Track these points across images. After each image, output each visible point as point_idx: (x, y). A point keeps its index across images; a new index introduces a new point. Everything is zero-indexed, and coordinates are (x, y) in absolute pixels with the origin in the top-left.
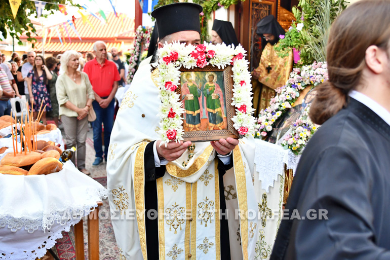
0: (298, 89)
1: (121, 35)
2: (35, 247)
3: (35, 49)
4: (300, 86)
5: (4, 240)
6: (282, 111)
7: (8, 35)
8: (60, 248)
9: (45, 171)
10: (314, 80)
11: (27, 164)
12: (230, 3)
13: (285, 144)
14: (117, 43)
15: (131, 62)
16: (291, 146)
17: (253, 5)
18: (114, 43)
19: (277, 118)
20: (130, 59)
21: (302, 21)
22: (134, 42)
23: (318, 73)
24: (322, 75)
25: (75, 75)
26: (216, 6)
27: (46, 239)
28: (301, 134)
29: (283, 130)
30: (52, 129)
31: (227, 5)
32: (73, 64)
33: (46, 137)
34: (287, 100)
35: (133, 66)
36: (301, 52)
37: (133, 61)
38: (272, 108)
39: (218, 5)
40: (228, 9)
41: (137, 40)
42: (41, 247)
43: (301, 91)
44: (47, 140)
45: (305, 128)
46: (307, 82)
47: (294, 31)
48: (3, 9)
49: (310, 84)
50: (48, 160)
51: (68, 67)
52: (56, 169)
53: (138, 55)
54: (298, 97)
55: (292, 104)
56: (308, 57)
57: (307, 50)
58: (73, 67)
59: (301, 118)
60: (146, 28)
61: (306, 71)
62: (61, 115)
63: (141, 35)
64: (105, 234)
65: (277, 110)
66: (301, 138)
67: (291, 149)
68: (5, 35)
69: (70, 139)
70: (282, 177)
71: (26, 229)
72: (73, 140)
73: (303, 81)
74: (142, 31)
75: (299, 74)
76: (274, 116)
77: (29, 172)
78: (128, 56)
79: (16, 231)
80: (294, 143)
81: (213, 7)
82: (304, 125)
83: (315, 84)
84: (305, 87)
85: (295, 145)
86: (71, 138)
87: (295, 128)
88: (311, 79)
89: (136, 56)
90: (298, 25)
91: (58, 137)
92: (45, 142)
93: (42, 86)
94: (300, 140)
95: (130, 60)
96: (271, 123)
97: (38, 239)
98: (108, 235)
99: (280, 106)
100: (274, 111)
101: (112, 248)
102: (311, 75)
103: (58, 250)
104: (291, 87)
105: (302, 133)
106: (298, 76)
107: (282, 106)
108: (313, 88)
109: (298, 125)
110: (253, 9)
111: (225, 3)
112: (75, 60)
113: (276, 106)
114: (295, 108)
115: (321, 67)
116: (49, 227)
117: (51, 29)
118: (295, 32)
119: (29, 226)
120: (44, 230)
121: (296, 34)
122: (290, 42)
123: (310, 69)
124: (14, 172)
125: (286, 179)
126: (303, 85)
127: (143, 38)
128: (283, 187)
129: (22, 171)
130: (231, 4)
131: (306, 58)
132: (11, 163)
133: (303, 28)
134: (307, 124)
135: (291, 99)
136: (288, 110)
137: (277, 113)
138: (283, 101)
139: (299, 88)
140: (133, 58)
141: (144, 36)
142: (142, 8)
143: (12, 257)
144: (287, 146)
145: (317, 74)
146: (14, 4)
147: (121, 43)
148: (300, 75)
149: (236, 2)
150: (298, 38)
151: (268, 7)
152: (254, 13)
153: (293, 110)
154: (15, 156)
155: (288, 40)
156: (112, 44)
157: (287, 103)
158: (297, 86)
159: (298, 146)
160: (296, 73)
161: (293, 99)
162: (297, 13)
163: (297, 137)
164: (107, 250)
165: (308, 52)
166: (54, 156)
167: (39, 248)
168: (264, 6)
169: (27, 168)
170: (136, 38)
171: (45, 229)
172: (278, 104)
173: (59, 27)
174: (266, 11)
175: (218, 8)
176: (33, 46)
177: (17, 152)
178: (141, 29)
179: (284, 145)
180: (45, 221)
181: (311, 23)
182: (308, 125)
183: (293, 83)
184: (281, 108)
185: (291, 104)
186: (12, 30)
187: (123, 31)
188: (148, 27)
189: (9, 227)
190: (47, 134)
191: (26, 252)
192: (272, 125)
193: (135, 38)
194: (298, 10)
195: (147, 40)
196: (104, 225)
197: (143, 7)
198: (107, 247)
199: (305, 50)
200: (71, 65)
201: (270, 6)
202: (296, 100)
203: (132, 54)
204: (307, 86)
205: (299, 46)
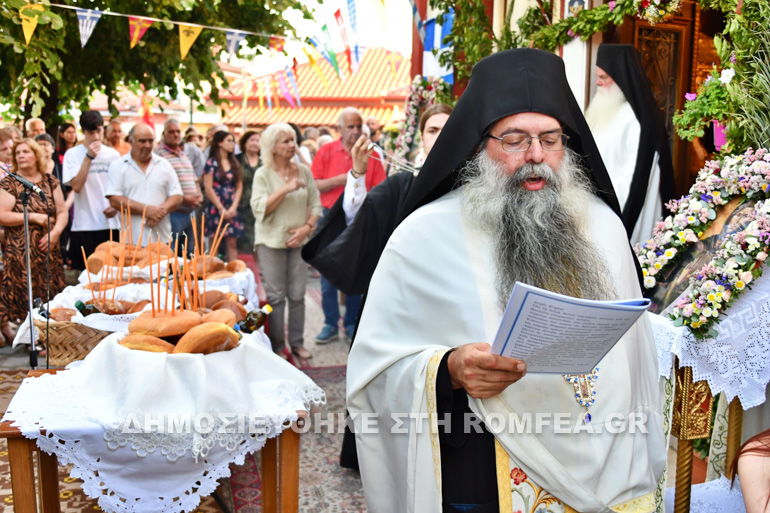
0: (713, 203)
1: (393, 92)
2: (179, 491)
3: (226, 119)
4: (717, 197)
5: (124, 472)
6: (679, 247)
7: (181, 94)
8: (240, 495)
9: (204, 347)
10: (747, 185)
11: (174, 333)
12: (591, 29)
13: (677, 316)
14: (385, 108)
15: (399, 146)
16: (689, 319)
17: (640, 33)
18: (378, 108)
19: (666, 262)
20: (398, 139)
21: (732, 65)
22: (405, 107)
23: (756, 171)
24: (763, 176)
25: (287, 171)
26: (564, 35)
27: (199, 476)
28: (712, 297)
29: (677, 286)
30: (238, 271)
31: (585, 35)
32: (283, 149)
33: (224, 284)
34: (689, 226)
35: (403, 152)
36: (728, 127)
37: (403, 144)
38: (657, 241)
39: (569, 33)
40: (589, 42)
41: (411, 103)
42: (191, 491)
43: (719, 209)
44: (225, 290)
45: (720, 283)
46: (733, 190)
47: (714, 84)
48: (172, 47)
49: (738, 193)
50: (211, 327)
51: (275, 155)
52: (225, 344)
53: (412, 133)
54: (712, 221)
55: (700, 234)
56: (742, 138)
57: (741, 125)
58: (284, 153)
59: (713, 262)
60: (429, 80)
61: (732, 166)
62: (258, 246)
63: (419, 93)
64: (326, 475)
65: (668, 246)
66: (710, 305)
67: (688, 325)
68: (173, 93)
69: (274, 292)
70: (669, 381)
71: (163, 453)
72: (279, 293)
73: (724, 188)
74: (421, 85)
75: (717, 172)
76: (661, 257)
77: (176, 348)
78: (395, 135)
79: (144, 455)
80: (694, 315)
81: (558, 39)
82: (717, 278)
83: (749, 195)
84: (730, 201)
85: (698, 317)
86: (275, 288)
87: (699, 283)
88: (741, 184)
89: (408, 134)
90: (723, 72)
91: (248, 286)
92: (221, 293)
93: (230, 190)
94: (709, 309)
95: (397, 141)
96: (653, 271)
97: (186, 476)
98: (332, 477)
99: (675, 237)
100: (662, 248)
101: (336, 503)
102: (742, 174)
103: (235, 499)
104: (699, 199)
105: (712, 294)
106: (715, 177)
107: (677, 238)
108: (746, 202)
109: (705, 277)
110: (640, 40)
111: (582, 30)
112: (287, 142)
113: (667, 237)
114: (706, 242)
115: (762, 159)
116: (204, 453)
117: (257, 81)
118: (718, 87)
119: (169, 447)
120: (196, 457)
121: (718, 91)
122: (706, 107)
123: (740, 163)
124: (150, 347)
125: (677, 387)
126: (725, 195)
127: (422, 99)
128: (672, 404)
129: (164, 346)
130: (594, 32)
131: (738, 140)
132: (145, 329)
133: (734, 78)
134: (724, 275)
135: (698, 223)
136: (691, 246)
137: (667, 251)
138: (682, 228)
139: (714, 201)
140: (403, 137)
141: (423, 95)
142: (423, 40)
143: (137, 506)
144: (681, 319)
145: (753, 174)
146: (188, 35)
147: (392, 108)
148: (720, 176)
149: (604, 27)
150: (724, 99)
151: (673, 36)
152: (644, 49)
153: (701, 247)
154: (154, 316)
155: (704, 104)
156: (374, 110)
157: (690, 231)
158: (711, 198)
159: (703, 319)
160: (712, 171)
161: (702, 223)
162: (724, 48)
163: (702, 302)
164: (327, 505)
165: (743, 127)
166: (225, 319)
167: (187, 493)
168: (664, 35)
169: (173, 339)
170: (410, 99)
171: (197, 455)
172: (670, 234)
173: (270, 78)
174: (669, 45)
175: (568, 40)
176: (223, 113)
177: (159, 310)
178: (419, 82)
179: (674, 318)
180: (197, 440)
181: (750, 68)
182: (727, 278)
183: (703, 192)
184: (677, 241)
185: (696, 234)
186: (187, 83)
187: (397, 85)
188: (432, 78)
189: (133, 447)
190: (227, 279)
191: (162, 498)
192: (655, 276)
193: (407, 99)
194: (725, 42)
195: (430, 102)
196: (327, 458)
197: (425, 39)
198: (327, 501)
199: (737, 124)
200: (279, 151)
201: (678, 34)
202: (709, 227)
203: (402, 131)
204: (732, 198)
205: (725, 116)
